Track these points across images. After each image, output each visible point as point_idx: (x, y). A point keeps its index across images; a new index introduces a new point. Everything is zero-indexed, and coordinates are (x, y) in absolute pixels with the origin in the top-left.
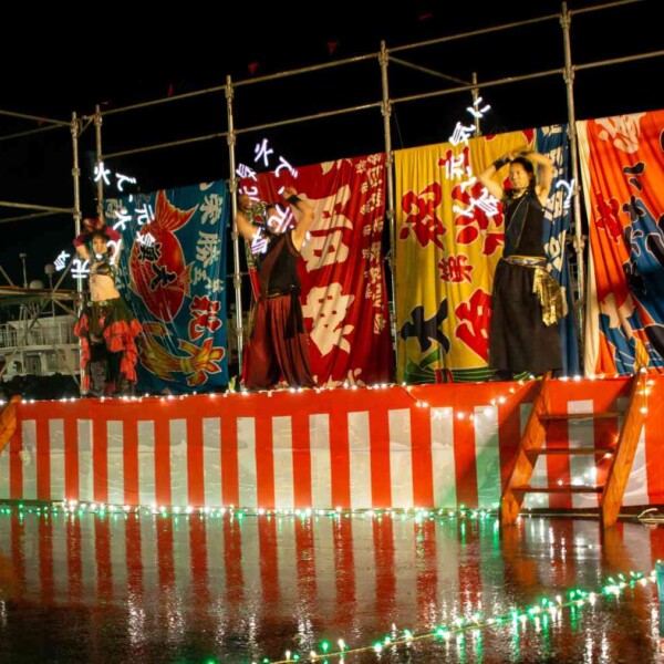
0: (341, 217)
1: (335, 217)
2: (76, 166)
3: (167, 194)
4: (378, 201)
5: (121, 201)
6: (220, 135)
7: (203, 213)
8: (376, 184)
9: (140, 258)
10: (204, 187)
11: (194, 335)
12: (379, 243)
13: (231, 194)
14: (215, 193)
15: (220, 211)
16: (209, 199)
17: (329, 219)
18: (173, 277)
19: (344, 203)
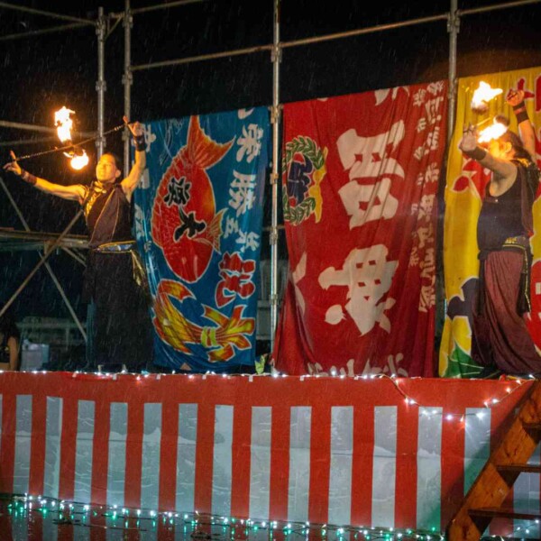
0: (392, 162)
1: (385, 160)
2: (101, 78)
3: (201, 122)
4: (435, 142)
5: (149, 127)
6: (264, 48)
7: (240, 146)
8: (434, 121)
9: (166, 199)
10: (243, 114)
11: (222, 301)
12: (432, 197)
13: (272, 126)
14: (255, 123)
15: (258, 146)
16: (247, 131)
17: (378, 164)
18: (202, 226)
19: (396, 143)
